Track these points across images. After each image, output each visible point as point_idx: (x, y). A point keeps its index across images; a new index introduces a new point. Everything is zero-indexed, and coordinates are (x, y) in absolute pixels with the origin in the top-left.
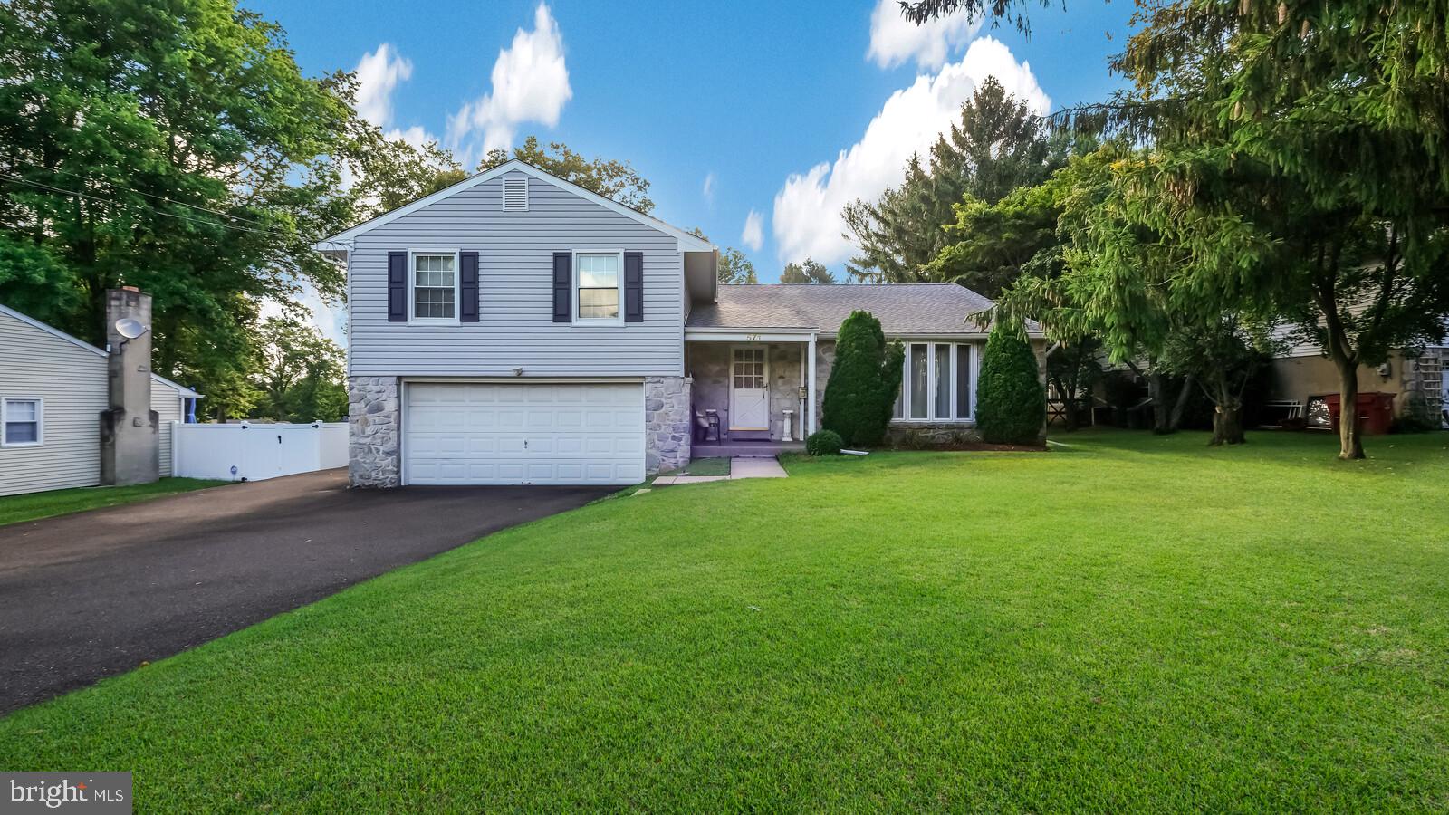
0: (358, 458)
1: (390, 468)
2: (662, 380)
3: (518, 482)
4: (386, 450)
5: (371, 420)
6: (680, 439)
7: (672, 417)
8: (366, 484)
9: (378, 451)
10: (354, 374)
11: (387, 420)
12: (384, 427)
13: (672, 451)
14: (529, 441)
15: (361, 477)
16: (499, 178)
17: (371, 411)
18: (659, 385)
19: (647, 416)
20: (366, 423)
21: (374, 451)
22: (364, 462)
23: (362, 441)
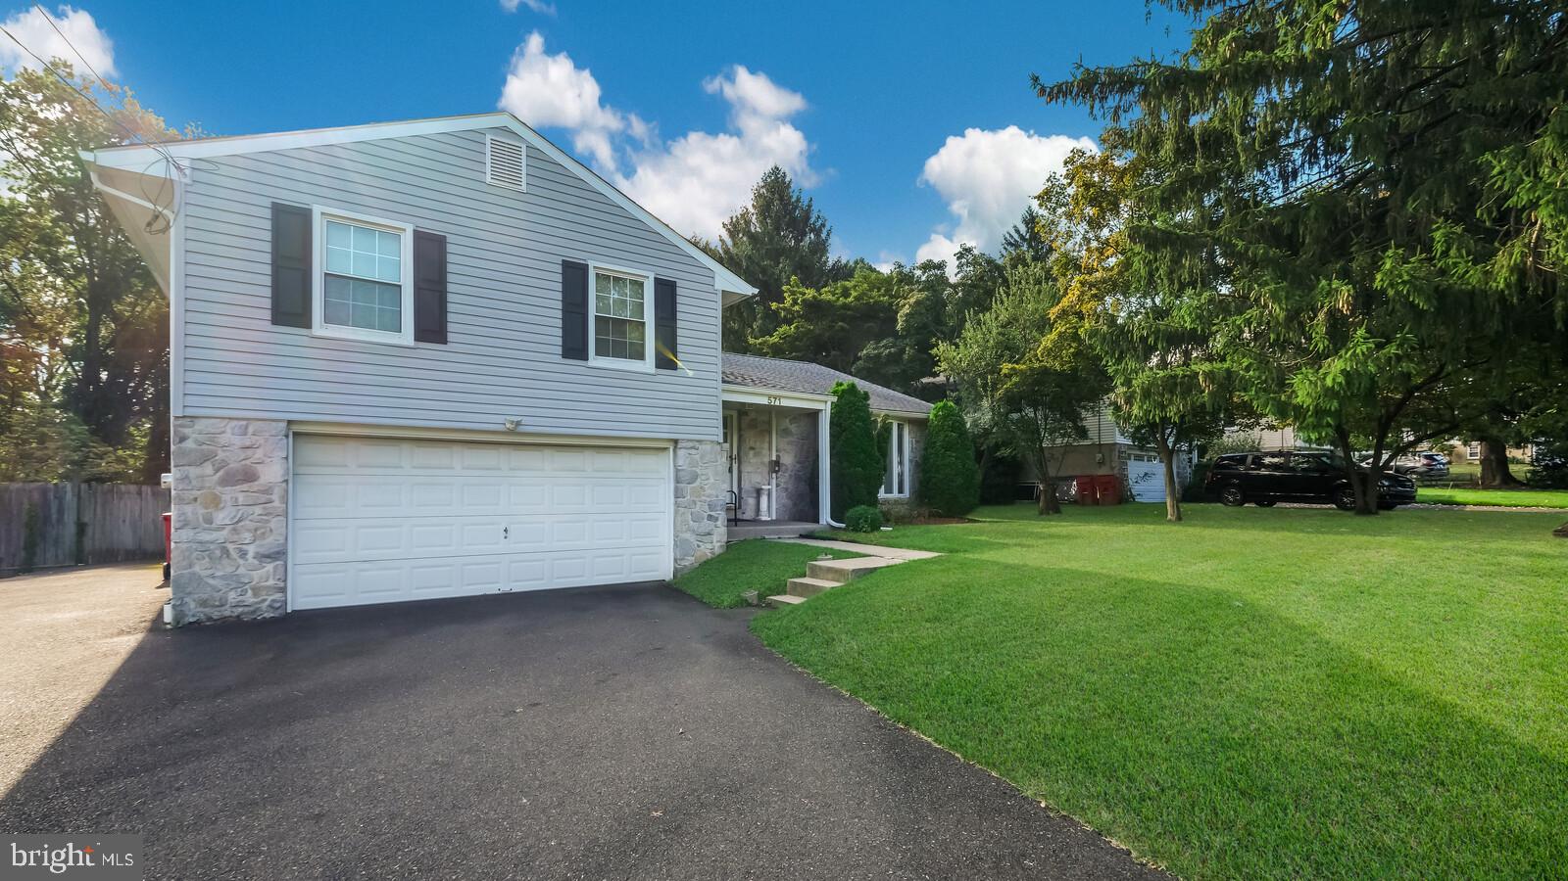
0: (197, 569)
1: (271, 582)
2: (697, 445)
3: (492, 589)
4: (262, 550)
5: (226, 497)
6: (717, 519)
7: (708, 492)
8: (216, 615)
9: (243, 554)
10: (189, 412)
11: (264, 498)
12: (258, 510)
13: (709, 534)
14: (511, 529)
15: (204, 603)
16: (481, 132)
17: (229, 480)
18: (693, 451)
19: (676, 490)
20: (215, 502)
21: (234, 554)
22: (213, 576)
23: (206, 537)
